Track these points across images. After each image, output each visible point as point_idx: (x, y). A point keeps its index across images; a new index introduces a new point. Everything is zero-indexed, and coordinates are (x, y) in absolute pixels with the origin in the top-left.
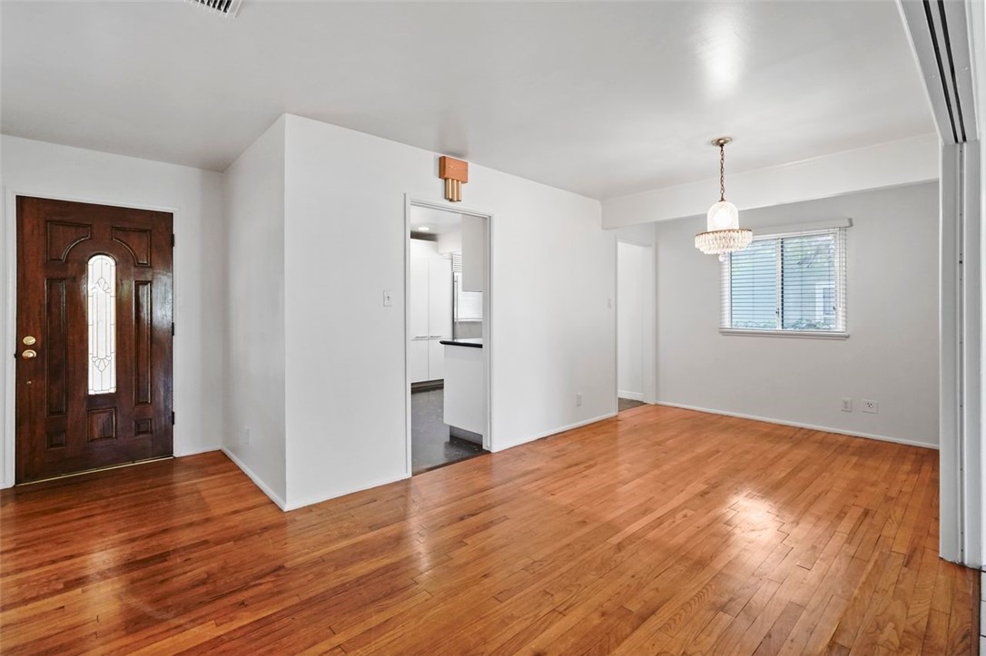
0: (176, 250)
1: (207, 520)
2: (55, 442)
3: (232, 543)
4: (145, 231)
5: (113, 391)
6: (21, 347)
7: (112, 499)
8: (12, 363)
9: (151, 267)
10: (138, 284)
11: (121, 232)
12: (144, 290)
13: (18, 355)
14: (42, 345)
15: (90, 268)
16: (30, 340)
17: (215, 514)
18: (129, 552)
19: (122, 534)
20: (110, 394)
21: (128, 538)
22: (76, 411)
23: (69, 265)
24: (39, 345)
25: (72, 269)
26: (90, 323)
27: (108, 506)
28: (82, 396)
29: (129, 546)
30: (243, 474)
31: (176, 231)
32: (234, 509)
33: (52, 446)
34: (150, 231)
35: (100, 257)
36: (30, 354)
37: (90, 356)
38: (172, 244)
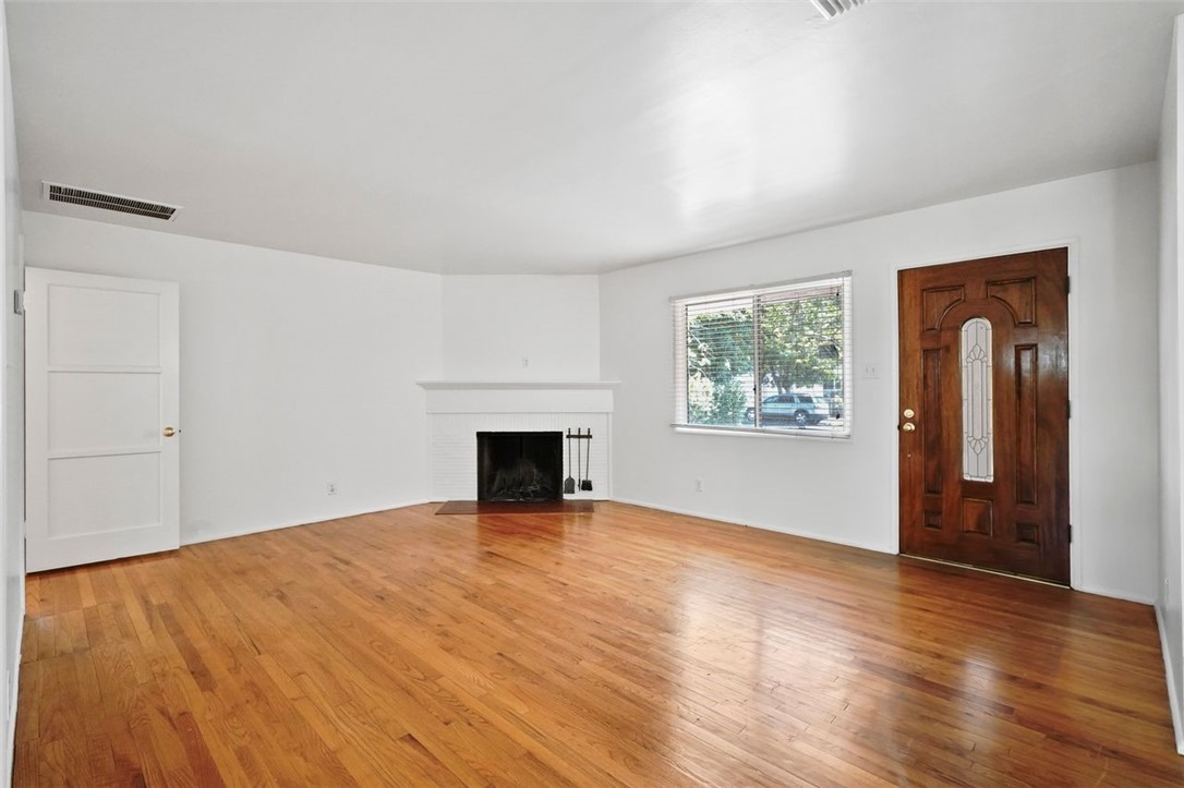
0: (1071, 297)
1: (1039, 686)
2: (931, 522)
3: (1043, 736)
4: (1028, 280)
5: (991, 480)
6: (903, 420)
7: (959, 604)
8: (896, 433)
9: (1036, 326)
10: (1019, 350)
11: (996, 288)
12: (1027, 357)
13: (900, 427)
14: (920, 419)
15: (963, 334)
16: (909, 413)
17: (1055, 686)
18: (925, 665)
19: (936, 645)
20: (987, 483)
21: (937, 652)
22: (951, 493)
23: (943, 334)
24: (917, 419)
25: (946, 337)
26: (965, 396)
27: (949, 609)
28: (957, 479)
29: (930, 659)
30: (1160, 657)
31: (1072, 271)
32: (1092, 697)
33: (929, 526)
34: (1035, 278)
35: (975, 320)
36: (909, 427)
37: (965, 436)
38: (1066, 290)
